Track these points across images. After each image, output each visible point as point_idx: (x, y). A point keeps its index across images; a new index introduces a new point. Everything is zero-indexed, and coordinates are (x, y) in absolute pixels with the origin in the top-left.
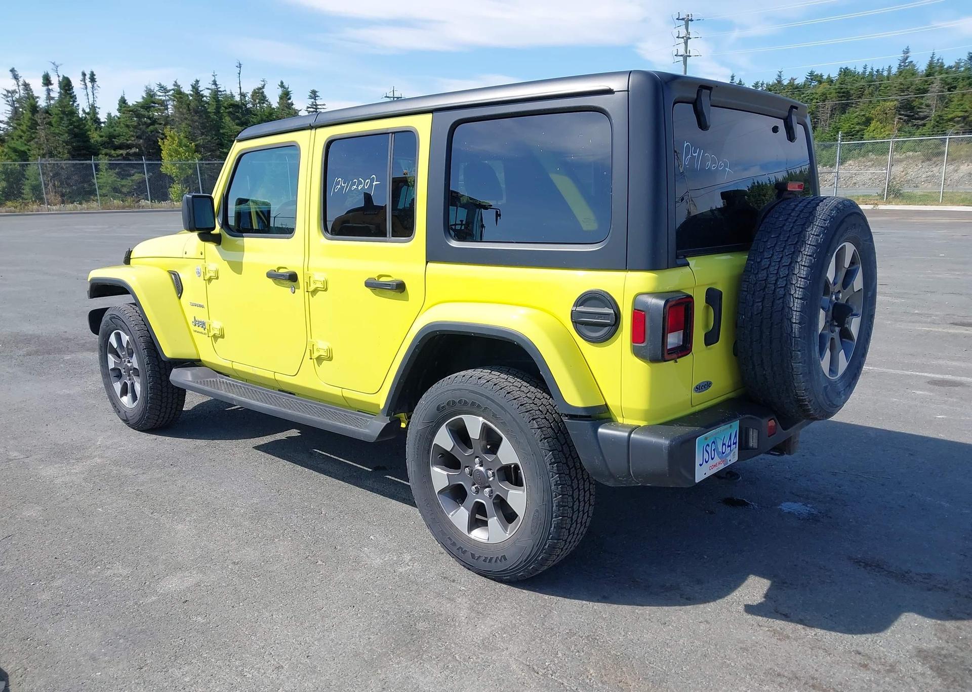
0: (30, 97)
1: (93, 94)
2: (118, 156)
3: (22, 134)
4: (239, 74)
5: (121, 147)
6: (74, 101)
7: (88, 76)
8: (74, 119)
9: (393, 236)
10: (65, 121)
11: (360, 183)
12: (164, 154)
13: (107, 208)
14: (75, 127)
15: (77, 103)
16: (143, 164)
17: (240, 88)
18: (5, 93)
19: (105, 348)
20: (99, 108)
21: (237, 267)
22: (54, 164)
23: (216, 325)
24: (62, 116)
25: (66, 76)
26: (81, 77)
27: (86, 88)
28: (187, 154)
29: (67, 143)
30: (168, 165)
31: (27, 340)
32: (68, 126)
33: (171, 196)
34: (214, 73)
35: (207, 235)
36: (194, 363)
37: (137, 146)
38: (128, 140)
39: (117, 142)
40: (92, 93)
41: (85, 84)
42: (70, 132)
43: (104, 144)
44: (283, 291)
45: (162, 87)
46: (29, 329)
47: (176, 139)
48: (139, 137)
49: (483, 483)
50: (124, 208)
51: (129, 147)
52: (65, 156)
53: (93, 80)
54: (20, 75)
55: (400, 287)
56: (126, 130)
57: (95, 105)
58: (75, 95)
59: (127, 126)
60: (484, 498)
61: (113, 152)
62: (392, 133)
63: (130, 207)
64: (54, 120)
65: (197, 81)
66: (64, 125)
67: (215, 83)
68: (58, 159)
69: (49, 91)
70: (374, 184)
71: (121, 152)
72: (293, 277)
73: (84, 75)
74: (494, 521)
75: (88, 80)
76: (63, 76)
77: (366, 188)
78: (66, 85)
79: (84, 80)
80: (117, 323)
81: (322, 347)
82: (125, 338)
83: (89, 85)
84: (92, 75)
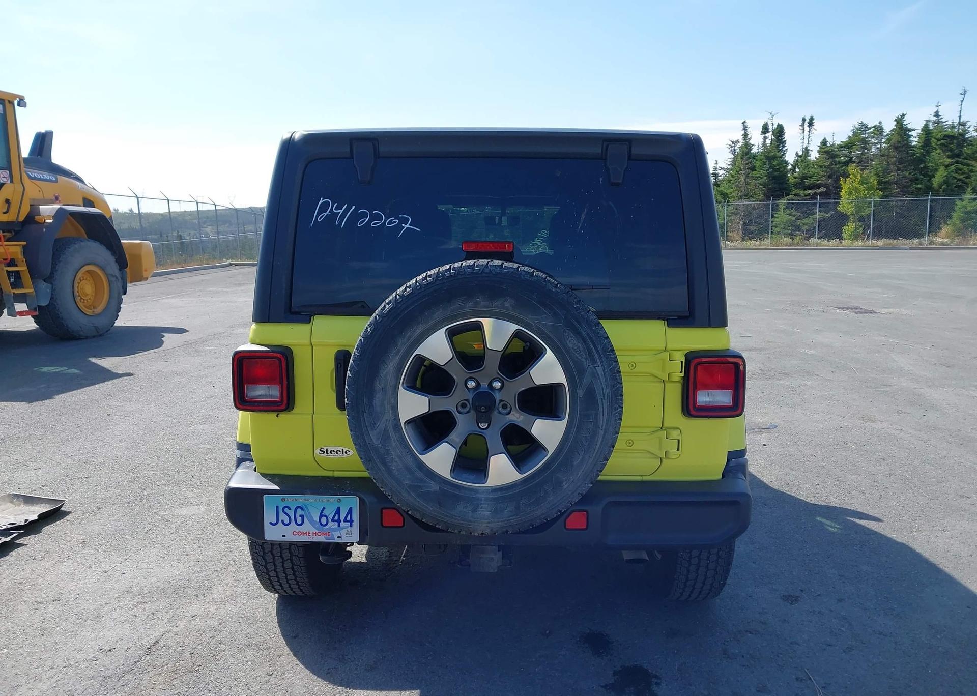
0: (747, 146)
1: (809, 138)
2: (806, 196)
3: (732, 178)
4: (962, 101)
5: (809, 188)
6: (784, 146)
7: (808, 121)
8: (774, 164)
10: (767, 166)
12: (843, 193)
13: (777, 247)
14: (775, 170)
15: (786, 148)
16: (817, 203)
17: (960, 117)
18: (731, 143)
20: (811, 151)
22: (748, 205)
24: (765, 160)
25: (780, 123)
26: (801, 123)
27: (803, 133)
28: (866, 192)
29: (764, 185)
30: (845, 205)
32: (768, 170)
33: (844, 235)
34: (938, 103)
37: (826, 186)
38: (818, 180)
39: (807, 182)
41: (803, 129)
42: (768, 176)
43: (796, 186)
45: (863, 126)
47: (859, 176)
48: (830, 177)
50: (790, 245)
51: (819, 186)
52: (760, 197)
53: (811, 124)
54: (748, 127)
56: (819, 170)
57: (809, 148)
58: (785, 141)
59: (821, 167)
61: (802, 192)
63: (798, 244)
64: (758, 164)
65: (903, 115)
66: (765, 169)
67: (937, 114)
68: (754, 200)
69: (765, 138)
71: (809, 191)
73: (804, 120)
75: (806, 124)
76: (778, 123)
78: (780, 132)
79: (803, 125)
83: (807, 129)
84: (812, 119)
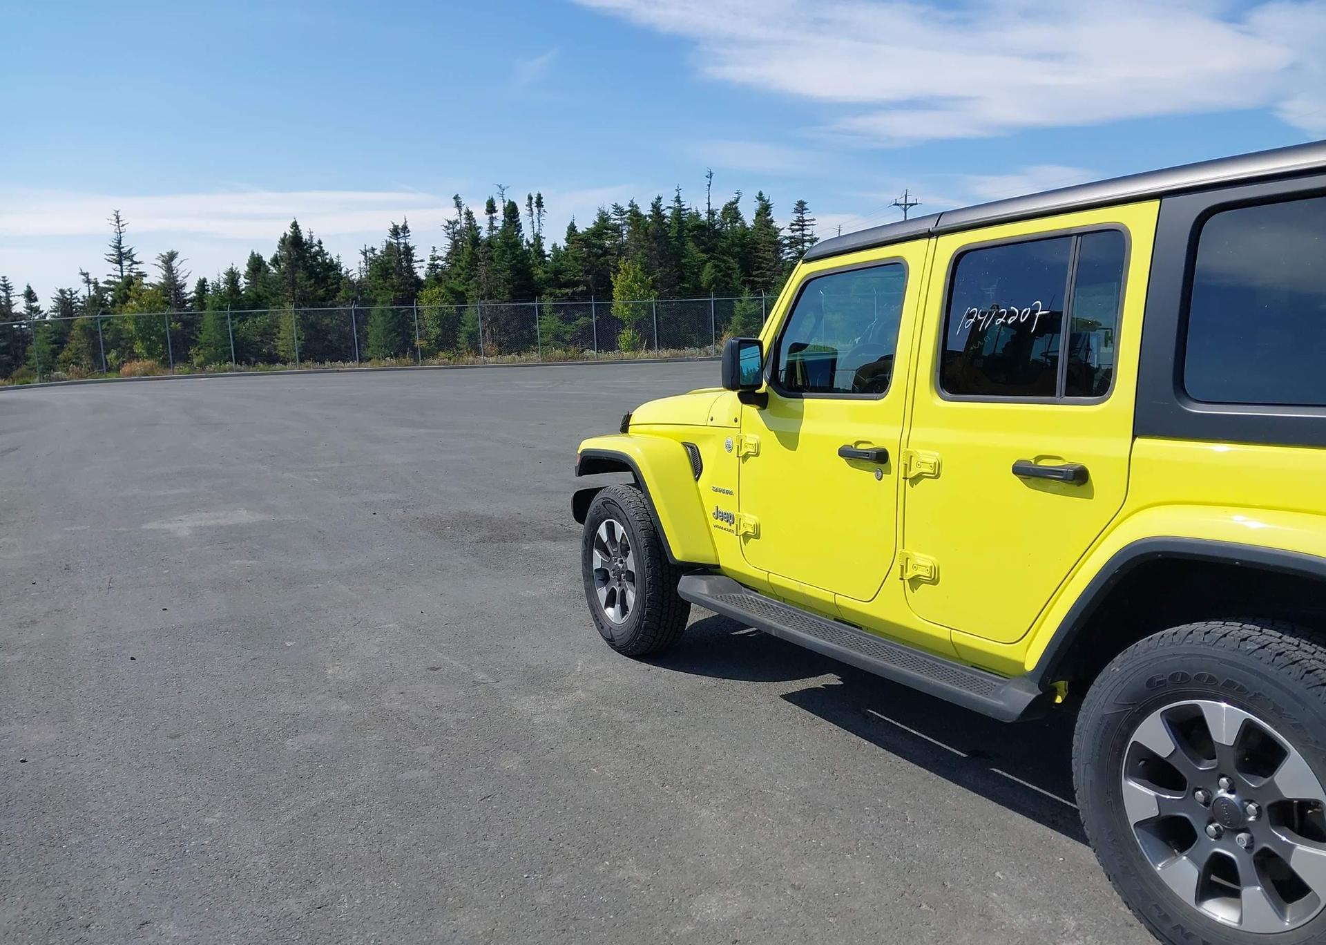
0: (473, 227)
1: (539, 222)
2: (563, 296)
3: (461, 272)
4: (709, 186)
5: (566, 285)
6: (519, 231)
7: (534, 200)
8: (517, 253)
9: (1066, 395)
10: (508, 256)
11: (1012, 313)
12: (616, 292)
13: (547, 361)
14: (518, 262)
15: (522, 233)
16: (592, 304)
17: (709, 204)
18: (447, 224)
19: (592, 541)
20: (544, 238)
21: (790, 440)
22: (493, 307)
23: (749, 520)
24: (504, 249)
25: (512, 200)
26: (527, 202)
27: (532, 214)
28: (642, 291)
29: (509, 282)
30: (619, 306)
31: (478, 522)
32: (511, 261)
33: (621, 345)
34: (678, 187)
35: (749, 396)
36: (710, 570)
37: (585, 283)
38: (575, 276)
39: (563, 278)
40: (537, 221)
41: (531, 210)
42: (512, 268)
43: (549, 282)
44: (864, 477)
45: (617, 209)
46: (478, 507)
47: (631, 273)
48: (588, 272)
49: (1233, 823)
50: (566, 359)
51: (576, 284)
52: (505, 297)
53: (539, 204)
54: (463, 203)
55: (1078, 478)
56: (573, 263)
57: (540, 235)
58: (521, 224)
59: (576, 259)
60: (1235, 849)
61: (558, 291)
62: (1078, 235)
63: (572, 358)
64: (496, 253)
65: (659, 199)
66: (507, 260)
67: (678, 200)
68: (498, 301)
69: (492, 219)
70: (1038, 314)
71: (567, 290)
72: (881, 457)
73: (530, 198)
74: (1254, 893)
75: (534, 204)
76: (509, 200)
77: (1022, 320)
78: (512, 211)
79: (530, 205)
80: (611, 510)
81: (922, 562)
82: (620, 529)
83: (535, 210)
84: (539, 197)
